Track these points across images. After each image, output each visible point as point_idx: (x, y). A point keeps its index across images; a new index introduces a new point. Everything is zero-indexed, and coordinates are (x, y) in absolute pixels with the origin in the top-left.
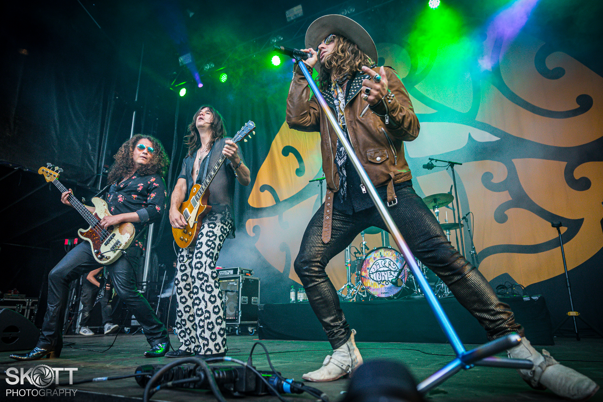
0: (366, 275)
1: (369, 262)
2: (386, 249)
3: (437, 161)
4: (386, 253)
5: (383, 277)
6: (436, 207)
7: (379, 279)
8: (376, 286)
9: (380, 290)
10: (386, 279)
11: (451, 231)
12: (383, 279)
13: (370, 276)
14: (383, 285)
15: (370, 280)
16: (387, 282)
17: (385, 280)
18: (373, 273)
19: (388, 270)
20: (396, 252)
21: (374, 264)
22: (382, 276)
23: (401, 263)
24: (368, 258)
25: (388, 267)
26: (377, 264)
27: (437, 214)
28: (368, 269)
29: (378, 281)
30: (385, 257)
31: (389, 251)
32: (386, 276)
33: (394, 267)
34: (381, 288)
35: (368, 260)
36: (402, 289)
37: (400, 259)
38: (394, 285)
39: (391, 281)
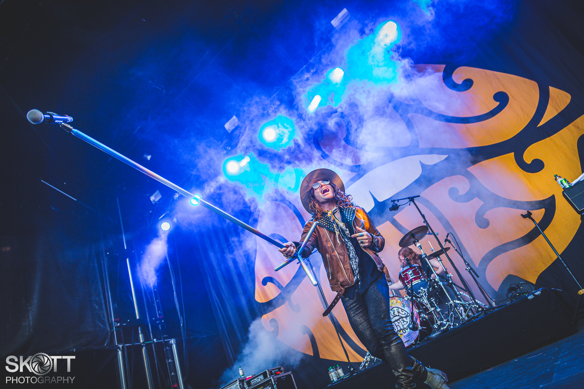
3: (399, 201)
5: (398, 327)
6: (416, 242)
10: (402, 328)
11: (441, 256)
12: (399, 329)
16: (404, 330)
17: (401, 329)
19: (400, 318)
20: (399, 298)
23: (409, 307)
25: (399, 316)
27: (420, 248)
32: (400, 325)
33: (403, 313)
36: (420, 330)
37: (405, 303)
38: (411, 331)
39: (406, 328)
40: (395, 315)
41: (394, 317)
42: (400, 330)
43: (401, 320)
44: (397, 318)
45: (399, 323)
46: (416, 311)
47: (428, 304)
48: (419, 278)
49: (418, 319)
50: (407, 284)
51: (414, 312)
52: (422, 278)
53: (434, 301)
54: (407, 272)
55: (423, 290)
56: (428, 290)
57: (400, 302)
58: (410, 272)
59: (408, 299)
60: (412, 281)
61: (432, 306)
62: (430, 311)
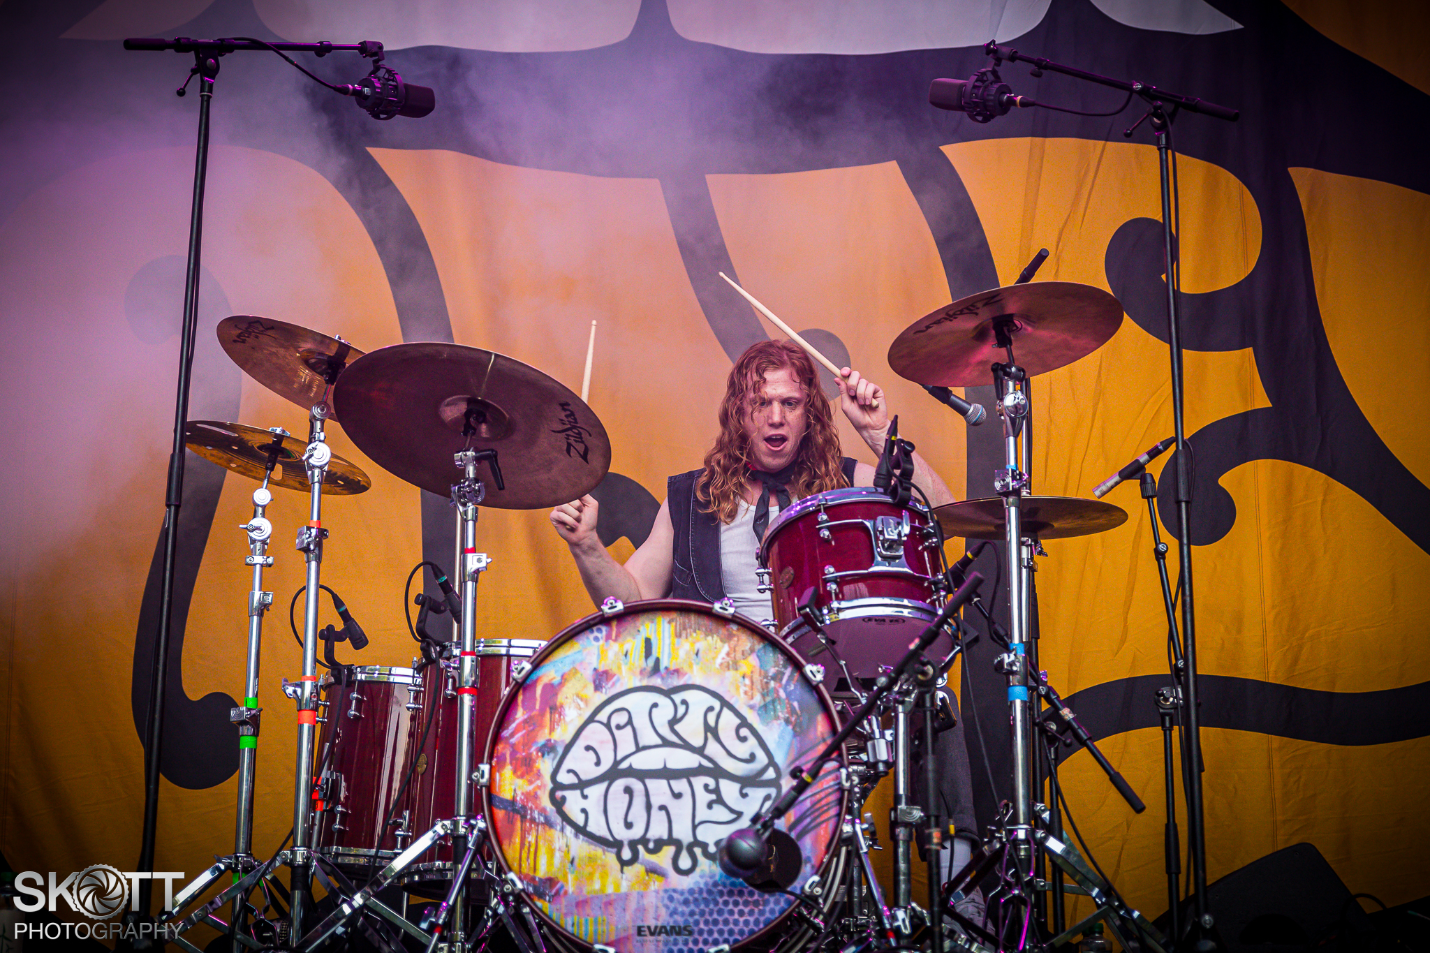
0: (533, 796)
1: (560, 699)
2: (694, 617)
4: (686, 646)
5: (658, 818)
7: (629, 825)
8: (605, 876)
9: (634, 905)
10: (683, 832)
12: (658, 830)
13: (559, 804)
14: (653, 871)
15: (556, 833)
16: (685, 856)
17: (671, 841)
18: (582, 785)
19: (700, 771)
20: (759, 645)
21: (591, 719)
22: (649, 807)
23: (800, 732)
24: (549, 673)
25: (700, 751)
26: (621, 718)
28: (548, 748)
29: (616, 845)
30: (677, 671)
31: (709, 632)
32: (681, 812)
33: (742, 750)
34: (643, 896)
35: (552, 690)
36: (797, 903)
37: (789, 695)
38: (738, 880)
39: (711, 850)
40: (674, 739)
41: (666, 743)
42: (660, 844)
43: (699, 782)
45: (678, 796)
49: (823, 830)
57: (756, 676)
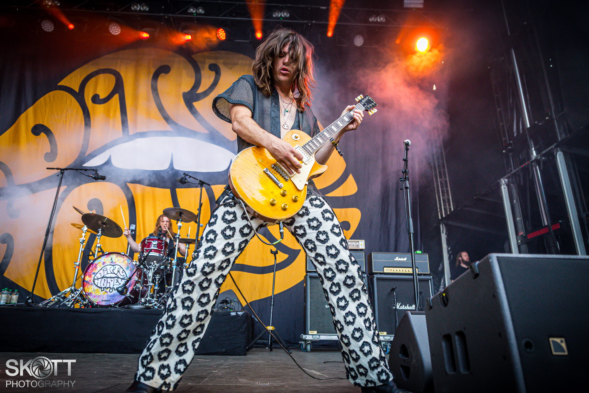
0: (90, 280)
1: (97, 266)
2: (119, 255)
3: (191, 178)
4: (117, 259)
5: (108, 284)
6: (179, 221)
7: (104, 285)
8: (99, 292)
9: (102, 297)
10: (111, 287)
11: (191, 245)
12: (108, 286)
13: (94, 281)
14: (106, 292)
15: (93, 286)
16: (111, 289)
17: (110, 287)
18: (98, 279)
19: (116, 277)
20: (128, 259)
21: (101, 269)
22: (107, 282)
23: (131, 272)
24: (96, 262)
25: (116, 274)
26: (106, 269)
27: (179, 227)
28: (94, 273)
29: (101, 288)
30: (115, 263)
31: (121, 257)
33: (122, 274)
34: (104, 295)
35: (96, 265)
36: (126, 298)
37: (131, 266)
38: (118, 293)
39: (115, 289)
40: (113, 272)
41: (112, 273)
42: (108, 288)
43: (115, 279)
44: (114, 276)
45: (112, 281)
46: (135, 278)
47: (150, 278)
48: (159, 252)
49: (132, 287)
50: (145, 251)
51: (132, 278)
52: (161, 253)
53: (158, 278)
54: (152, 242)
55: (156, 264)
56: (160, 266)
57: (127, 264)
58: (156, 243)
59: (136, 264)
60: (151, 251)
61: (153, 282)
62: (148, 285)
